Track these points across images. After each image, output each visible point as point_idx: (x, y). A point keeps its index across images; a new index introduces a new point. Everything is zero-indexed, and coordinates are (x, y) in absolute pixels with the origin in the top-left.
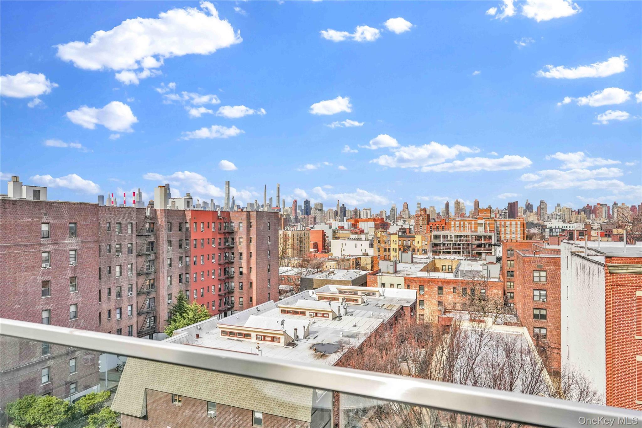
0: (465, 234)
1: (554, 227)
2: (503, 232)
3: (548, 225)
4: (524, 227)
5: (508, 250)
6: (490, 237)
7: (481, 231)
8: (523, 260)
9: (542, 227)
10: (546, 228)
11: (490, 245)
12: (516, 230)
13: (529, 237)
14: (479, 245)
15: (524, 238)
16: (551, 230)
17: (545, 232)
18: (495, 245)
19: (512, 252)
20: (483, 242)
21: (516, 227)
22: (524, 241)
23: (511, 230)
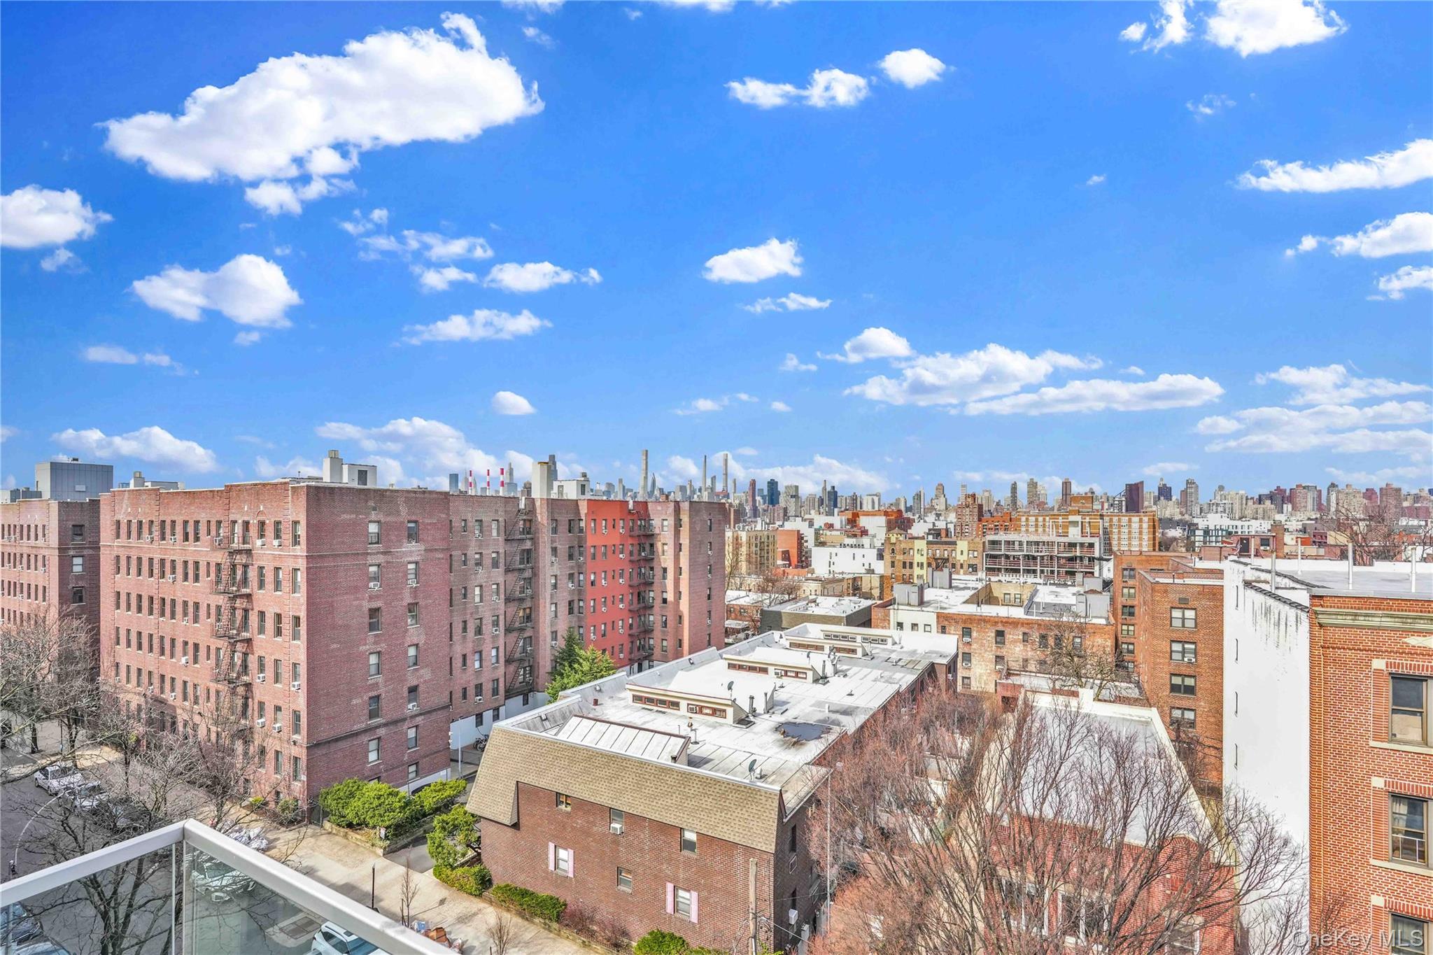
0: (1045, 539)
1: (1212, 527)
2: (1115, 536)
3: (1201, 523)
4: (1154, 527)
5: (1125, 569)
6: (1091, 545)
7: (1074, 534)
8: (1153, 589)
9: (1189, 527)
10: (1198, 529)
11: (1092, 560)
12: (1141, 533)
13: (1165, 545)
14: (1072, 559)
15: (1154, 545)
16: (1207, 532)
17: (1195, 536)
18: (1100, 559)
19: (1132, 573)
20: (1078, 554)
21: (1141, 527)
22: (1154, 553)
23: (1130, 532)
